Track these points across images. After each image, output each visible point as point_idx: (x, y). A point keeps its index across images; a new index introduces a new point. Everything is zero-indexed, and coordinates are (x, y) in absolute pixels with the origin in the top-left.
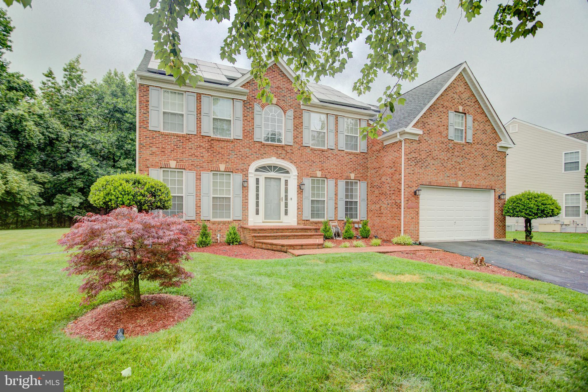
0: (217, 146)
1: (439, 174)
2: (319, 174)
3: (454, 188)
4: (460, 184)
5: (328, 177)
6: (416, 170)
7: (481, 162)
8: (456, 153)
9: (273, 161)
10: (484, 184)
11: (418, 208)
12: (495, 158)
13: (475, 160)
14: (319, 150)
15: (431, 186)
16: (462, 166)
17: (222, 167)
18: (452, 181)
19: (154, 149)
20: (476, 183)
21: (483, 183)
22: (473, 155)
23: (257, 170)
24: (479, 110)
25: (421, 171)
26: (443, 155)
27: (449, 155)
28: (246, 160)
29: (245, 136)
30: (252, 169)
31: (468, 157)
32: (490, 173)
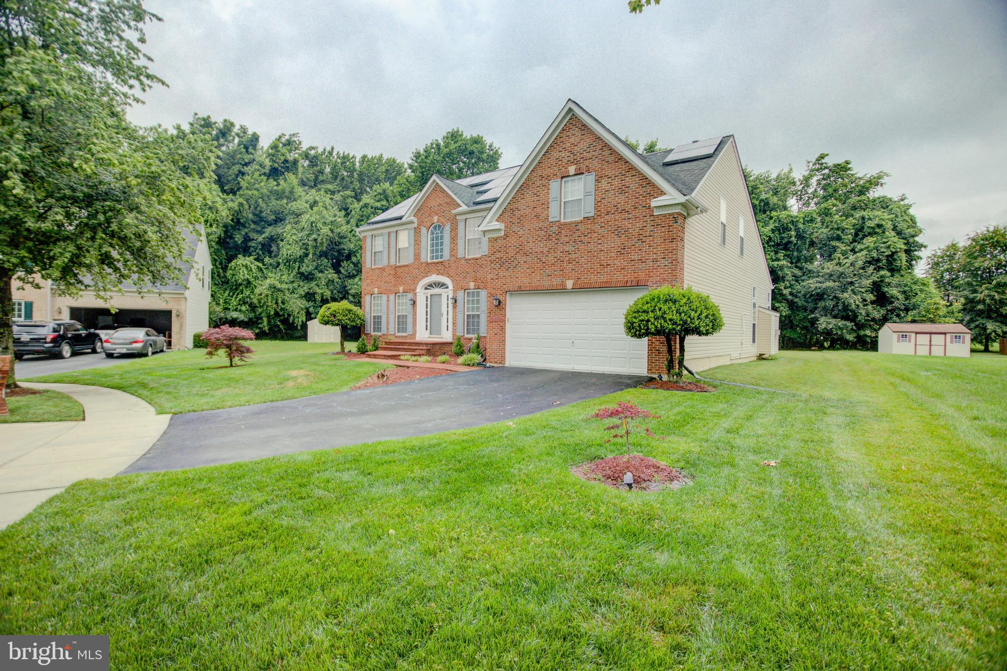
0: (400, 270)
1: (533, 274)
2: (472, 285)
3: (561, 290)
4: (569, 284)
5: (481, 287)
6: (501, 274)
7: (615, 242)
8: (564, 239)
9: (435, 278)
10: (621, 278)
11: (504, 321)
12: (649, 228)
13: (600, 241)
14: (473, 259)
15: (520, 291)
16: (573, 256)
17: (401, 289)
18: (556, 281)
19: (368, 281)
20: (603, 278)
21: (619, 277)
22: (596, 235)
23: (426, 289)
24: (611, 159)
25: (507, 274)
26: (541, 247)
27: (550, 244)
28: (416, 280)
29: (415, 259)
30: (419, 289)
31: (585, 240)
32: (636, 257)
